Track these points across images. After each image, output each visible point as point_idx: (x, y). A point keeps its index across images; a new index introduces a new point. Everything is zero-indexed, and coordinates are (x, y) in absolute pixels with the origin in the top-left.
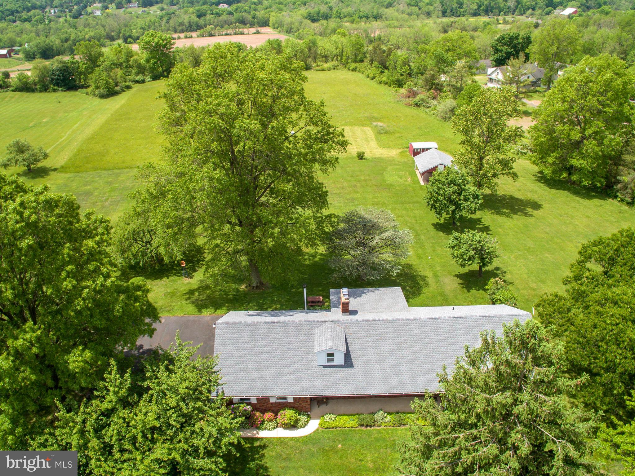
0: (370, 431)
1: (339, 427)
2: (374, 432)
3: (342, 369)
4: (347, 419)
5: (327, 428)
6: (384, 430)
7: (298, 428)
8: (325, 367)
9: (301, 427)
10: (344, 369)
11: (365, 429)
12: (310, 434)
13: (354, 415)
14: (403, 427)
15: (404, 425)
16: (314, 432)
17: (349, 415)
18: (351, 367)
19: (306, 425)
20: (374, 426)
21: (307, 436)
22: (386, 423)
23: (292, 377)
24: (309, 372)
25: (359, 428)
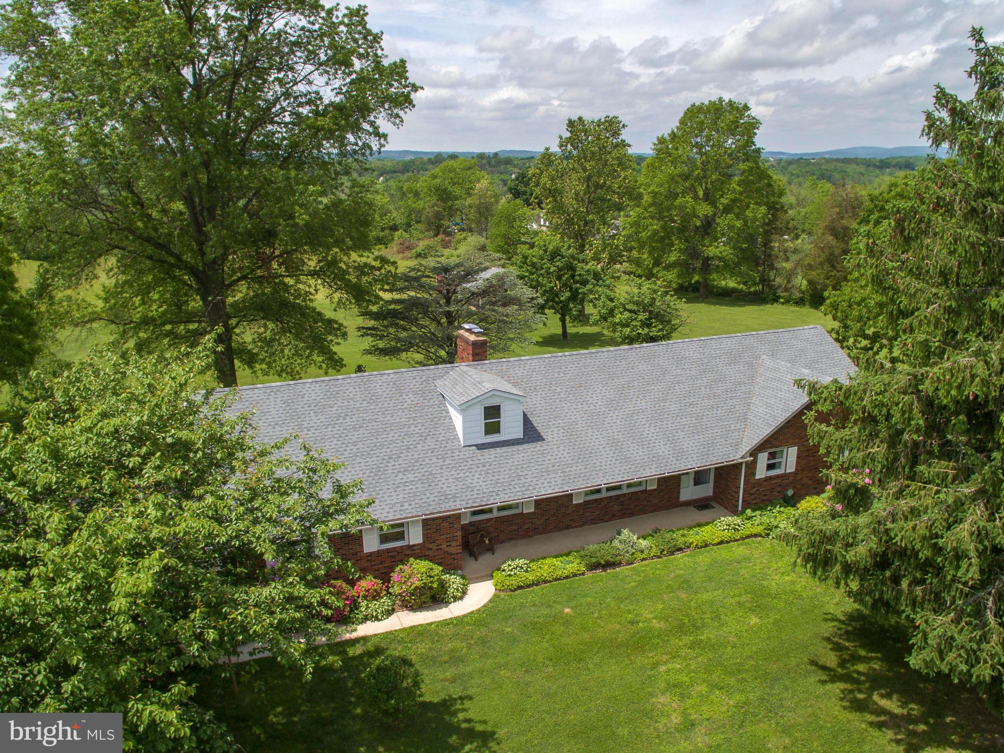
0: (617, 574)
1: (545, 582)
2: (627, 573)
3: (521, 447)
4: (557, 563)
5: (520, 587)
6: (647, 566)
7: (447, 603)
8: (481, 447)
9: (456, 599)
10: (525, 446)
11: (603, 573)
12: (485, 606)
13: (567, 555)
14: (679, 555)
15: (680, 549)
16: (490, 601)
17: (556, 557)
18: (538, 440)
19: (464, 593)
20: (619, 564)
21: (479, 610)
22: (642, 552)
23: (411, 477)
24: (447, 462)
25: (589, 574)
